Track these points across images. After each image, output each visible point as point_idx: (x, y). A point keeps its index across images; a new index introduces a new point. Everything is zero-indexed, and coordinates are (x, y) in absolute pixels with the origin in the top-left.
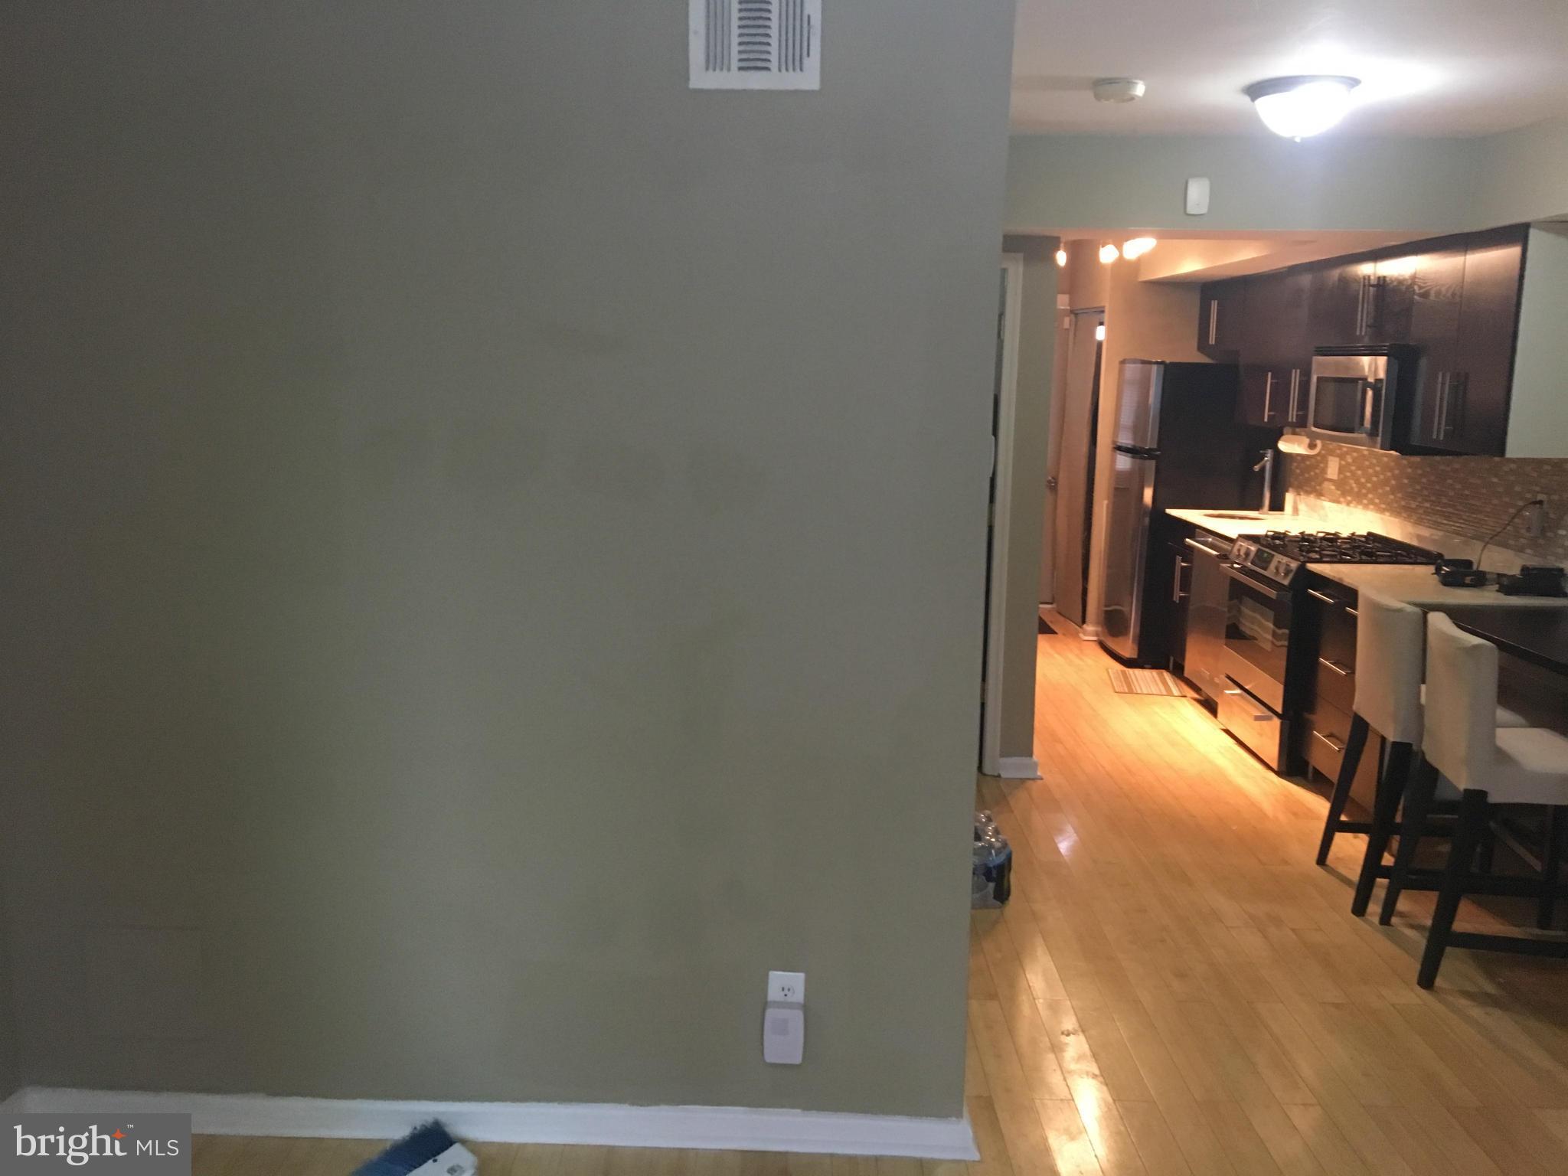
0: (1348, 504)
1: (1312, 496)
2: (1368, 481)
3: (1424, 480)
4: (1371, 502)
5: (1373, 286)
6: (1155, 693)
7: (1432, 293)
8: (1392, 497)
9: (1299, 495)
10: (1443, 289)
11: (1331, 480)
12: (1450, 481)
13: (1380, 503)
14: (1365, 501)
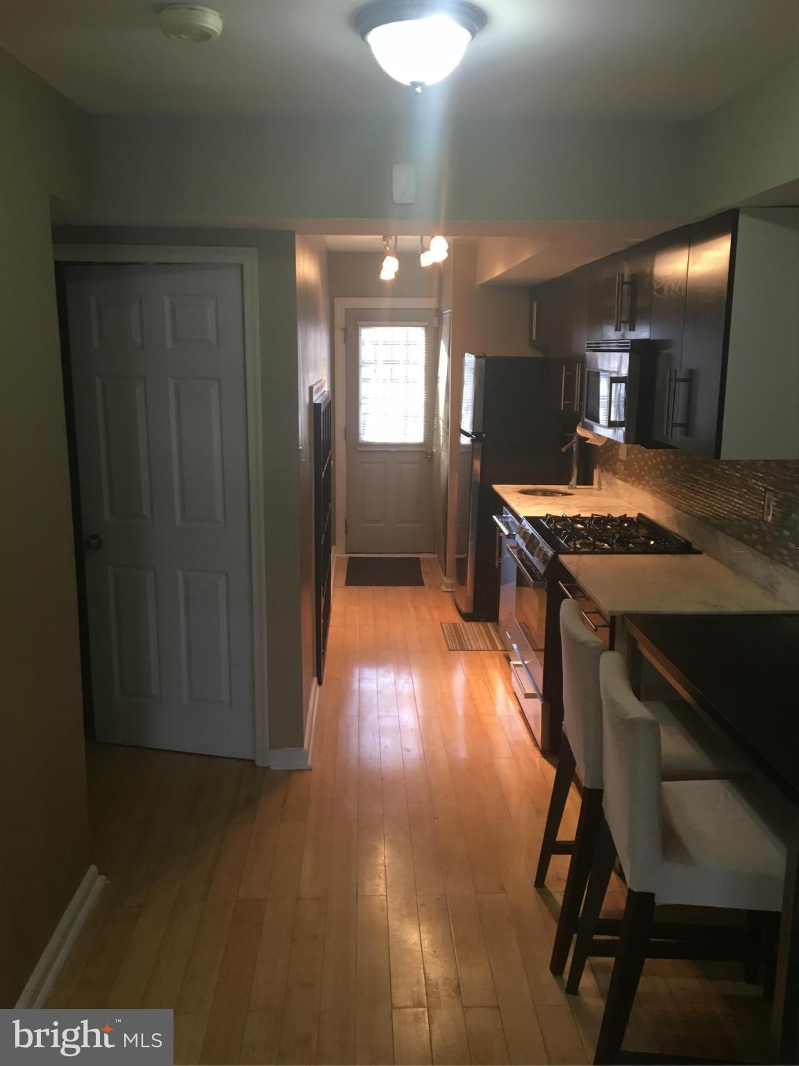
0: (633, 484)
1: (610, 473)
2: (646, 464)
3: (682, 468)
4: (648, 482)
5: (627, 283)
6: (482, 648)
7: (666, 289)
8: (661, 480)
9: (603, 472)
10: (673, 284)
11: (622, 461)
12: (700, 471)
13: (653, 485)
14: (644, 483)
